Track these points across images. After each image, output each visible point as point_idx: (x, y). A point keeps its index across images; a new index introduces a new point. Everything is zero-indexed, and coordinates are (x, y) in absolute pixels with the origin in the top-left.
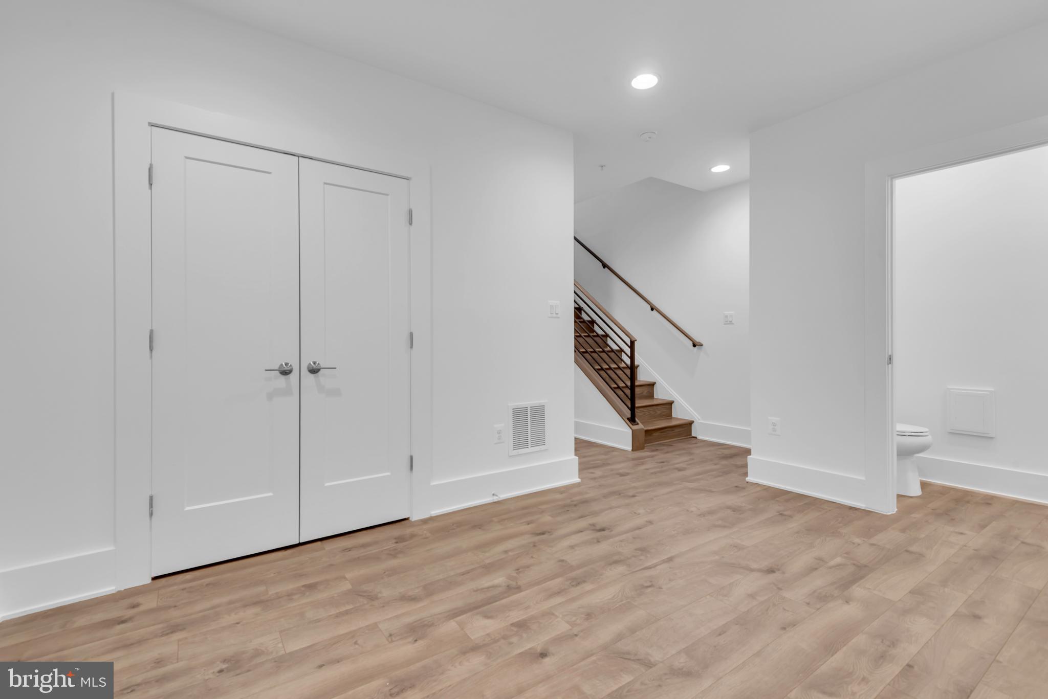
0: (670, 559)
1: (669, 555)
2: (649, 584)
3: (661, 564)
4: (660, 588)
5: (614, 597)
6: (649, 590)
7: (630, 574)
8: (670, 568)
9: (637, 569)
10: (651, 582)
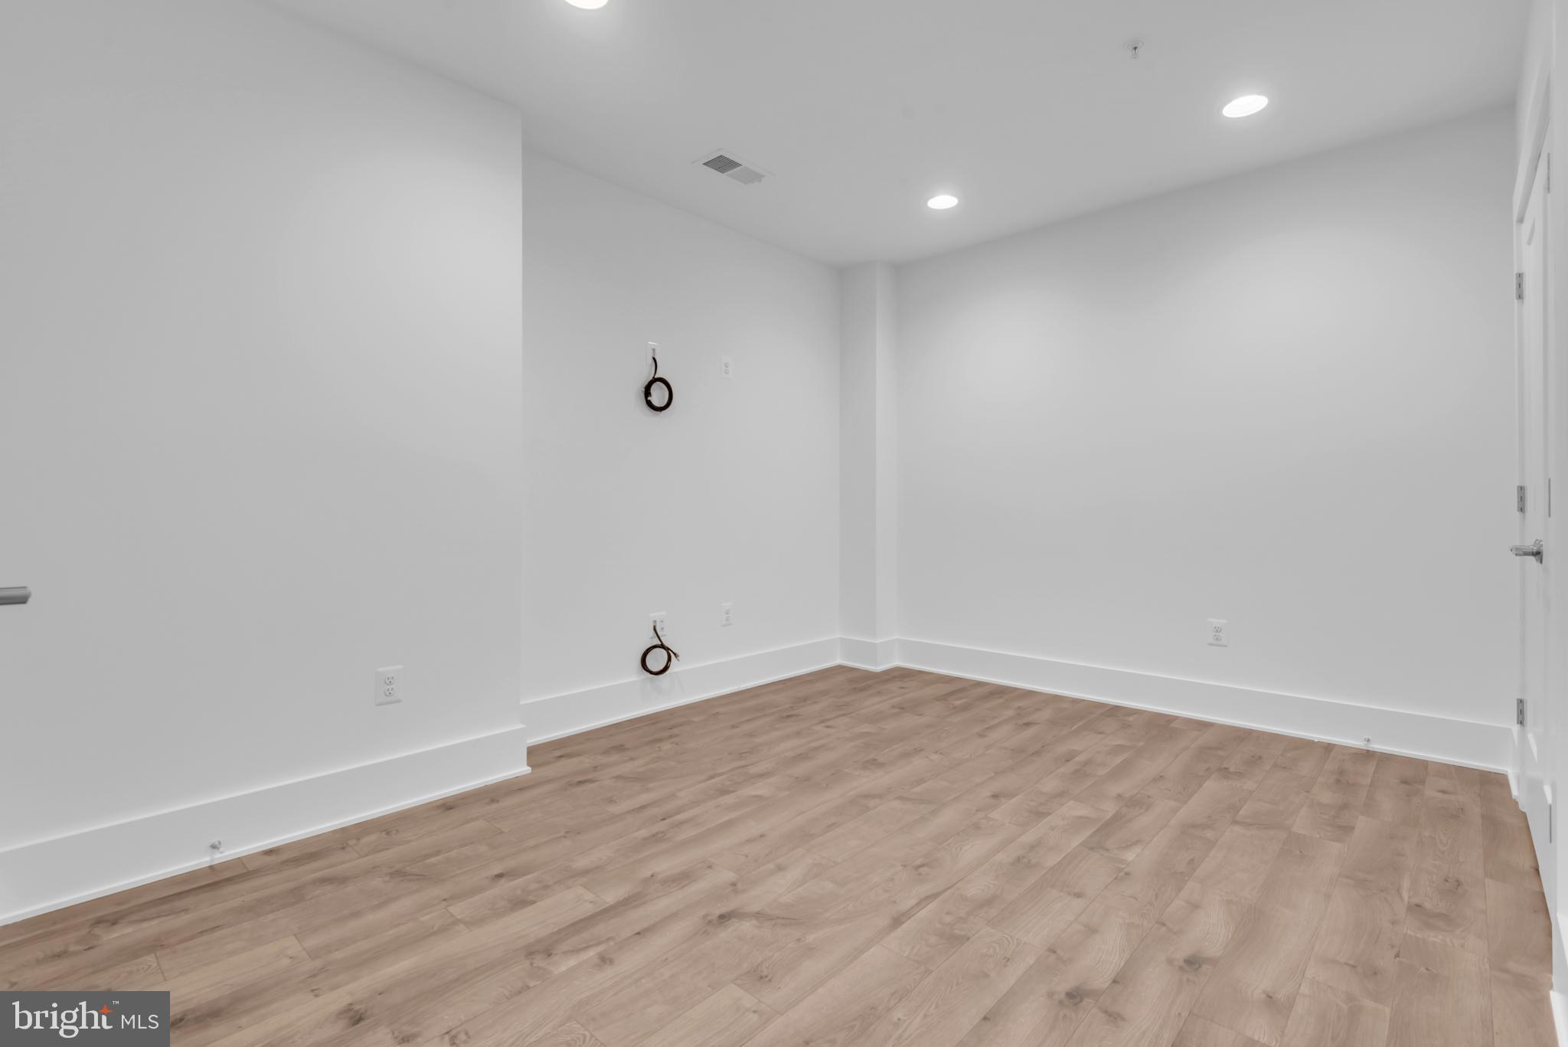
0: (897, 921)
1: (899, 932)
2: (922, 870)
3: (912, 908)
4: (905, 866)
5: (961, 849)
6: (918, 862)
7: (955, 884)
8: (895, 902)
9: (948, 893)
10: (920, 874)
